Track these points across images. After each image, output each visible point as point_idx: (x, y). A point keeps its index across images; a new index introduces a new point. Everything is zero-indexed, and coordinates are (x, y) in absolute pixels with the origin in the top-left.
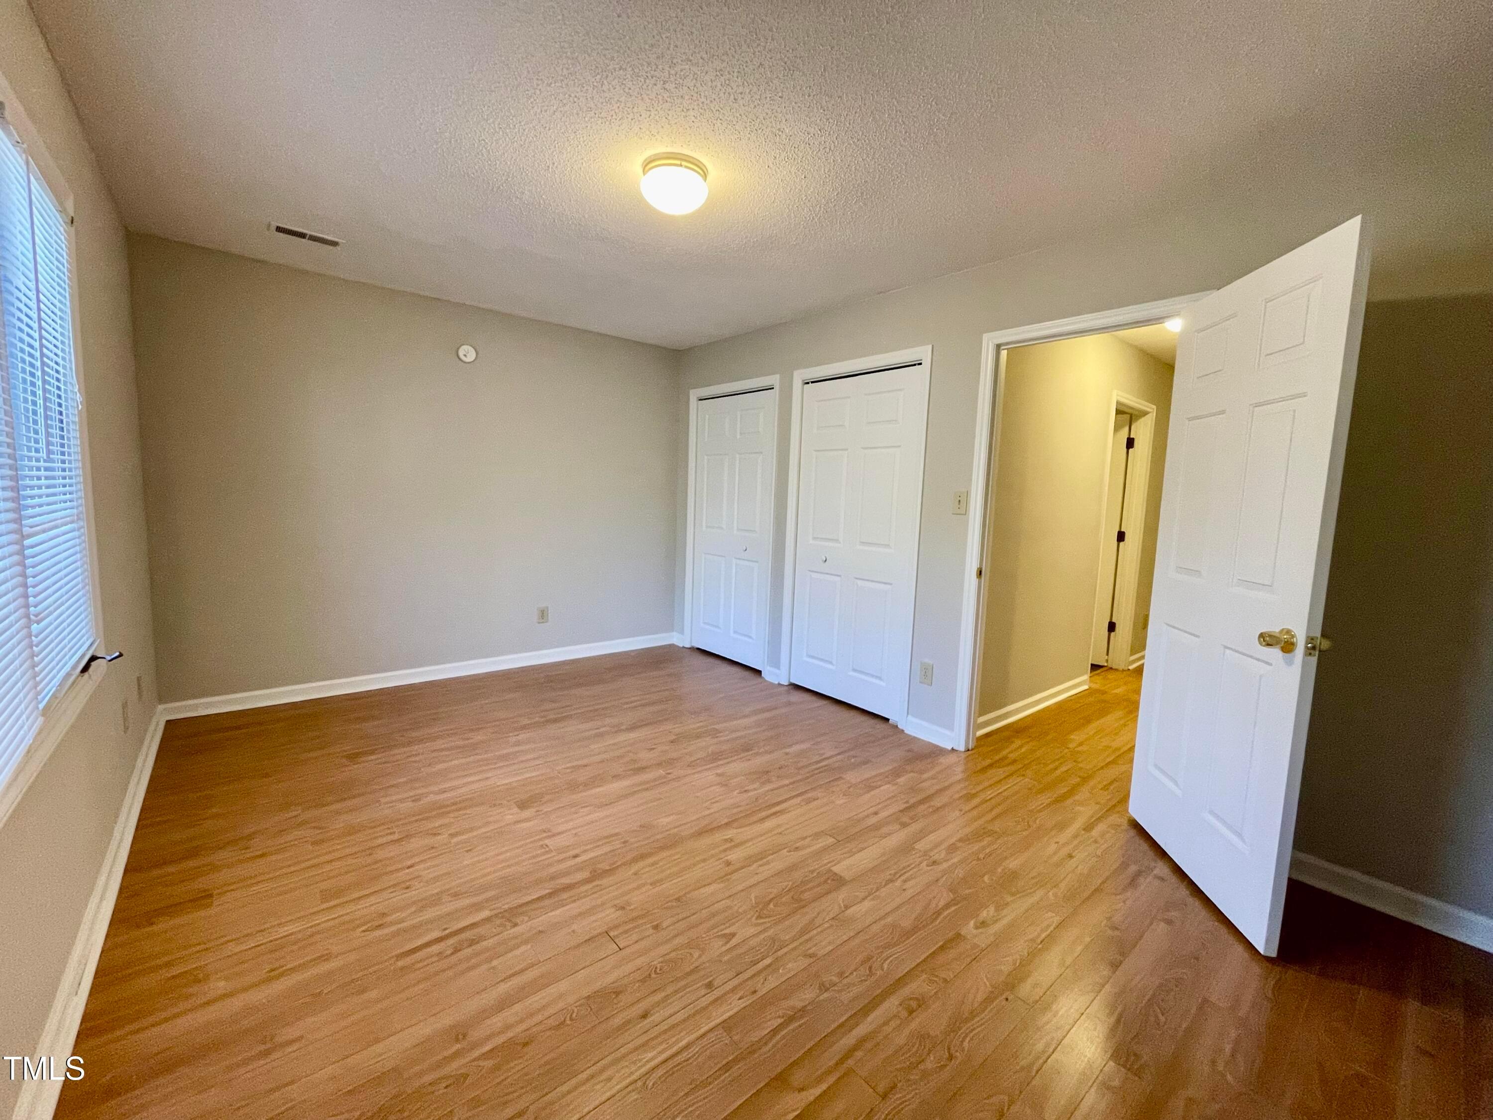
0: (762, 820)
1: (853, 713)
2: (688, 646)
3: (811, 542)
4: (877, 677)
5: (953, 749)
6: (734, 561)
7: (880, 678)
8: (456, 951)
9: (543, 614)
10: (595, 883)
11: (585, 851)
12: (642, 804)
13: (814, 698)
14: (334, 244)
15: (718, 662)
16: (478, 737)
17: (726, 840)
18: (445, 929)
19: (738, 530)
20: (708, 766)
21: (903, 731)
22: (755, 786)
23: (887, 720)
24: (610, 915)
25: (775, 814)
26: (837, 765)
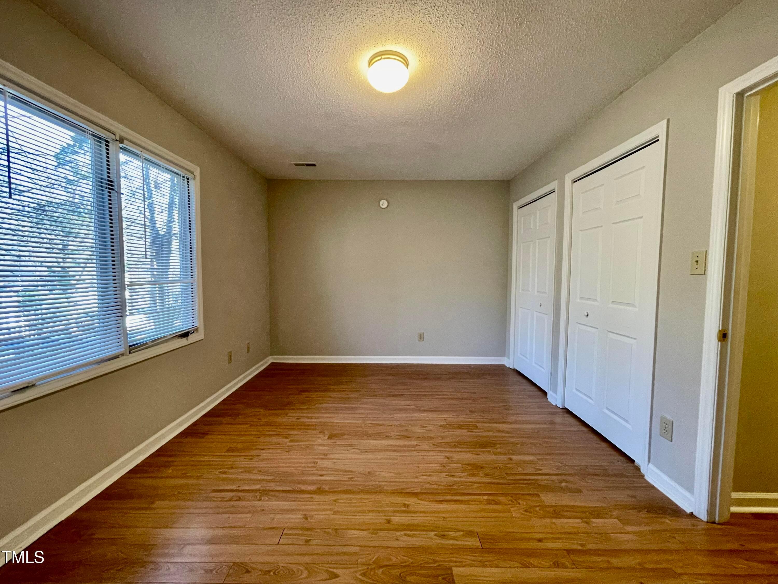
0: (441, 502)
1: (603, 445)
2: (511, 367)
3: (578, 300)
4: (624, 420)
5: (692, 513)
6: (535, 312)
7: (627, 421)
8: (230, 500)
9: (421, 337)
10: (312, 496)
11: (328, 474)
12: (384, 459)
13: (577, 423)
14: (314, 165)
15: (524, 381)
16: (353, 395)
17: (405, 505)
18: (239, 487)
19: (538, 292)
20: (447, 449)
21: (643, 476)
22: (463, 475)
23: (633, 461)
24: (295, 518)
25: (456, 501)
26: (544, 483)
